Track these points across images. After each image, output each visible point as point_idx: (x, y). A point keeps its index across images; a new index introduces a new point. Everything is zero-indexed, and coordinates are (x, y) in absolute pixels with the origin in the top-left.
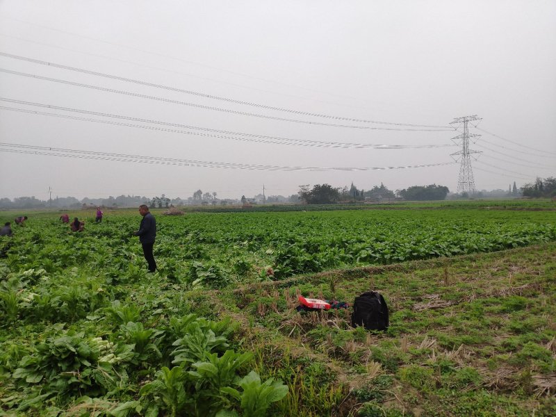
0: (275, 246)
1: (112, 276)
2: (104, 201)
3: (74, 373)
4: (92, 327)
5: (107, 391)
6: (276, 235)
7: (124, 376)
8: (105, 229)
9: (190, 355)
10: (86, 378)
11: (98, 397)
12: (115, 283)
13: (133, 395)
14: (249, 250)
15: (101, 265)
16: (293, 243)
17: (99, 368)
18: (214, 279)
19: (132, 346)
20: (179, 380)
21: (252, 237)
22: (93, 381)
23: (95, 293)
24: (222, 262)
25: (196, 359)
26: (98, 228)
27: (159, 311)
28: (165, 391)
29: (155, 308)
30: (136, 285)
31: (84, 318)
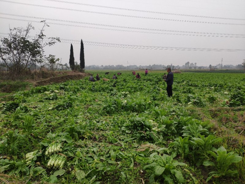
0: (230, 90)
1: (153, 97)
2: (147, 67)
3: (143, 132)
4: (147, 115)
5: (155, 142)
6: (230, 85)
7: (161, 137)
8: (149, 78)
9: (190, 134)
10: (147, 135)
11: (152, 143)
12: (154, 99)
13: (166, 145)
14: (215, 91)
15: (148, 92)
16: (240, 89)
17: (152, 132)
18: (198, 103)
19: (165, 126)
20: (186, 143)
21: (216, 85)
22: (150, 136)
23: (148, 103)
24: (201, 95)
25: (193, 136)
26: (146, 78)
27: (174, 113)
28: (180, 147)
29: (171, 112)
30: (163, 102)
31: (144, 112)
